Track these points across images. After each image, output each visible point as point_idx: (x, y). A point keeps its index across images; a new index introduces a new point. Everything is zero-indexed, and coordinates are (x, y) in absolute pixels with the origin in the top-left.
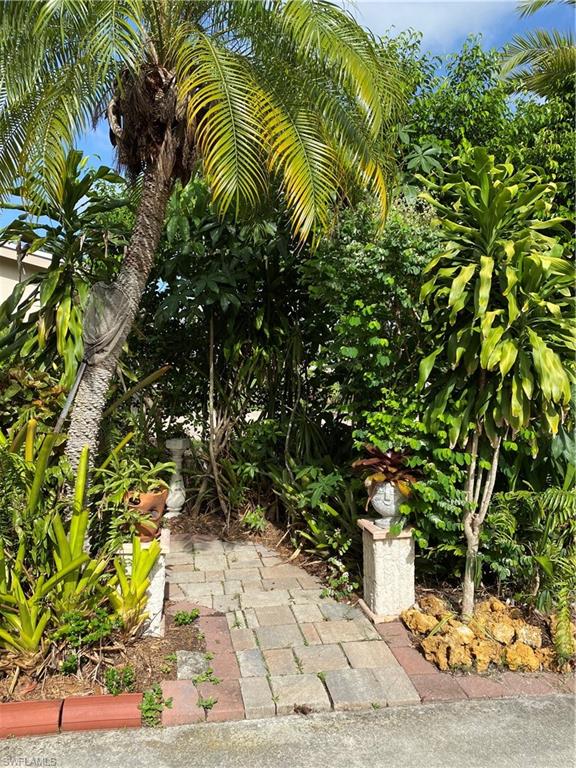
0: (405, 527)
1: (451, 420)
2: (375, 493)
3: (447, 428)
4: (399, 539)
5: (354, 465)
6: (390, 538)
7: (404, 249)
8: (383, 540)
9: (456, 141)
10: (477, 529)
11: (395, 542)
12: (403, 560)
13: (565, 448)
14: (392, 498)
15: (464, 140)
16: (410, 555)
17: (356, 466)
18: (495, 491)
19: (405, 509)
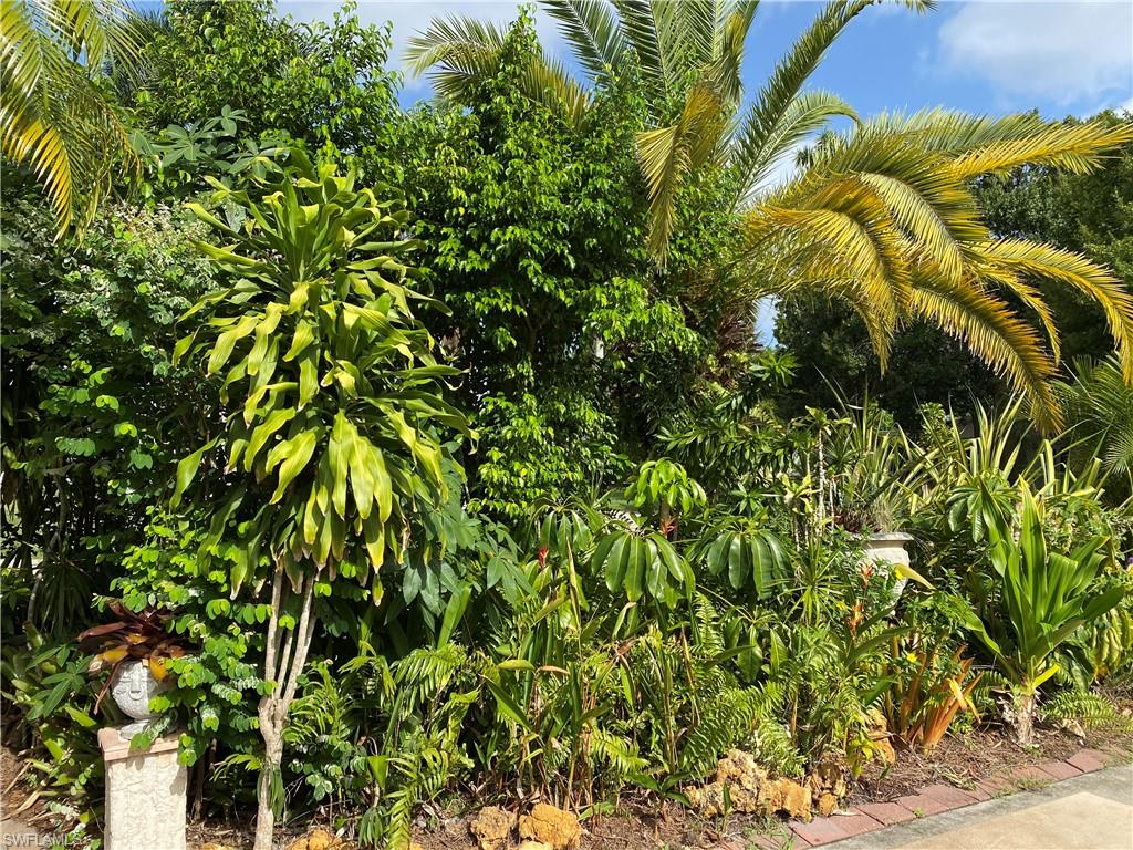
0: (164, 734)
1: (233, 553)
2: (118, 682)
3: (228, 566)
4: (157, 754)
5: (80, 638)
6: (138, 754)
7: (139, 282)
8: (125, 760)
9: (315, 143)
10: (279, 723)
11: (149, 761)
12: (165, 788)
13: (424, 586)
14: (144, 687)
15: (329, 143)
16: (179, 778)
17: (83, 640)
18: (309, 658)
19: (163, 704)
